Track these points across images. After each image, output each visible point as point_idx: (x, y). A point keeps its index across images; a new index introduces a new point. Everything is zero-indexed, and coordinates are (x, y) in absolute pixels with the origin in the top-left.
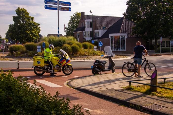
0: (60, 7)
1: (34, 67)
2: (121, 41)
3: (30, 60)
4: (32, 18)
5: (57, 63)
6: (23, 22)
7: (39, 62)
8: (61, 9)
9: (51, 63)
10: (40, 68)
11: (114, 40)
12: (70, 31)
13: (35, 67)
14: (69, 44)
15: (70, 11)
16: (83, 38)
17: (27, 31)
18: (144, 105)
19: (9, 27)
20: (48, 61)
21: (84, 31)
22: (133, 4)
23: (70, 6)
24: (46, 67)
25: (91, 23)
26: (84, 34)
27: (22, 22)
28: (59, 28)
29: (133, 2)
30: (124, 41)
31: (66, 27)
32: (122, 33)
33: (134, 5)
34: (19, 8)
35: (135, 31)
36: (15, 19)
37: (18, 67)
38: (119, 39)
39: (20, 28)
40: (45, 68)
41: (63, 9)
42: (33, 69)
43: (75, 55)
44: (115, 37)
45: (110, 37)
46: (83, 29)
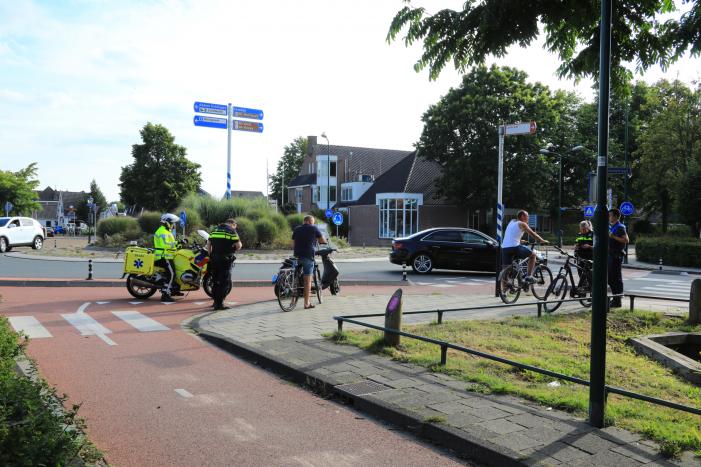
0: (234, 121)
1: (127, 275)
2: (408, 213)
3: (117, 257)
4: (182, 151)
5: (189, 268)
6: (158, 158)
7: (138, 264)
8: (237, 127)
9: (170, 267)
10: (143, 278)
11: (388, 209)
12: (280, 184)
13: (131, 275)
14: (252, 217)
15: (261, 131)
16: (312, 204)
17: (167, 184)
18: (340, 381)
19: (121, 171)
20: (163, 259)
21: (314, 186)
22: (437, 118)
23: (261, 118)
24: (159, 278)
25: (333, 166)
26: (315, 191)
27: (155, 159)
28: (229, 176)
29: (436, 115)
30: (415, 213)
31: (271, 174)
32: (411, 191)
33: (439, 122)
34: (149, 124)
35: (441, 187)
36: (138, 151)
37: (90, 275)
38: (401, 207)
39: (147, 173)
40: (154, 279)
41: (243, 127)
42: (125, 280)
43: (263, 245)
44: (393, 202)
45: (378, 203)
46: (313, 179)
